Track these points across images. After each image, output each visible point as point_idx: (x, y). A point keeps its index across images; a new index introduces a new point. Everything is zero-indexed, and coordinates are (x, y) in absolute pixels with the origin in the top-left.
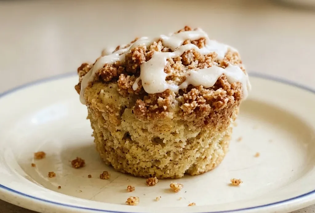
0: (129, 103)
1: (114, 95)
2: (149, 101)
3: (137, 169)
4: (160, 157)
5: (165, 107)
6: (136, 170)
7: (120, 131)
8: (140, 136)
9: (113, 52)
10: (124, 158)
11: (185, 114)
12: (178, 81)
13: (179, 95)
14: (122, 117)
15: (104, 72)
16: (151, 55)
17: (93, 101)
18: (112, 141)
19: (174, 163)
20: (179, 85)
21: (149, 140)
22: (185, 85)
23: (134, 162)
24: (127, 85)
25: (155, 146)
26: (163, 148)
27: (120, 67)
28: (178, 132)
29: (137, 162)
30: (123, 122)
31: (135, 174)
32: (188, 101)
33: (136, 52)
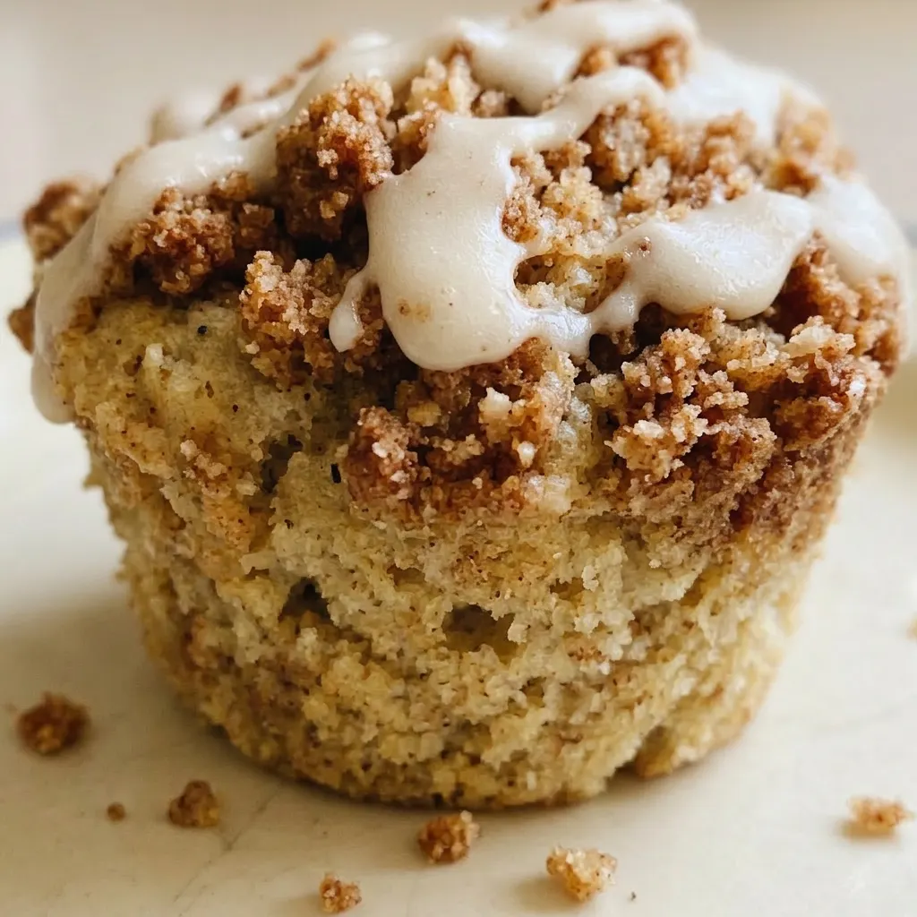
0: (315, 421)
1: (224, 377)
2: (428, 415)
3: (366, 767)
4: (488, 710)
5: (526, 452)
6: (360, 774)
7: (265, 573)
8: (378, 604)
9: (210, 122)
10: (293, 713)
11: (634, 482)
12: (579, 287)
13: (592, 368)
14: (275, 502)
15: (160, 240)
16: (421, 137)
17: (105, 412)
18: (226, 623)
19: (562, 735)
20: (587, 310)
21: (431, 626)
22: (624, 309)
23: (348, 736)
24: (294, 321)
25: (461, 657)
26: (506, 662)
27: (248, 208)
28: (589, 584)
29: (367, 738)
30: (280, 531)
31: (352, 790)
32: (649, 408)
33: (338, 120)
